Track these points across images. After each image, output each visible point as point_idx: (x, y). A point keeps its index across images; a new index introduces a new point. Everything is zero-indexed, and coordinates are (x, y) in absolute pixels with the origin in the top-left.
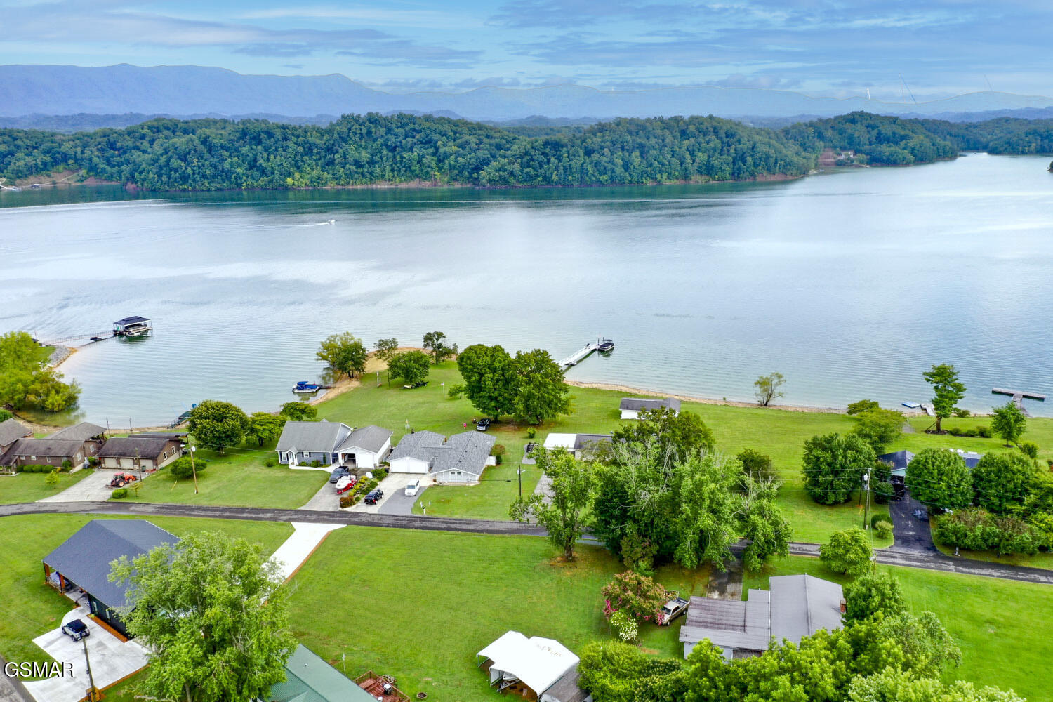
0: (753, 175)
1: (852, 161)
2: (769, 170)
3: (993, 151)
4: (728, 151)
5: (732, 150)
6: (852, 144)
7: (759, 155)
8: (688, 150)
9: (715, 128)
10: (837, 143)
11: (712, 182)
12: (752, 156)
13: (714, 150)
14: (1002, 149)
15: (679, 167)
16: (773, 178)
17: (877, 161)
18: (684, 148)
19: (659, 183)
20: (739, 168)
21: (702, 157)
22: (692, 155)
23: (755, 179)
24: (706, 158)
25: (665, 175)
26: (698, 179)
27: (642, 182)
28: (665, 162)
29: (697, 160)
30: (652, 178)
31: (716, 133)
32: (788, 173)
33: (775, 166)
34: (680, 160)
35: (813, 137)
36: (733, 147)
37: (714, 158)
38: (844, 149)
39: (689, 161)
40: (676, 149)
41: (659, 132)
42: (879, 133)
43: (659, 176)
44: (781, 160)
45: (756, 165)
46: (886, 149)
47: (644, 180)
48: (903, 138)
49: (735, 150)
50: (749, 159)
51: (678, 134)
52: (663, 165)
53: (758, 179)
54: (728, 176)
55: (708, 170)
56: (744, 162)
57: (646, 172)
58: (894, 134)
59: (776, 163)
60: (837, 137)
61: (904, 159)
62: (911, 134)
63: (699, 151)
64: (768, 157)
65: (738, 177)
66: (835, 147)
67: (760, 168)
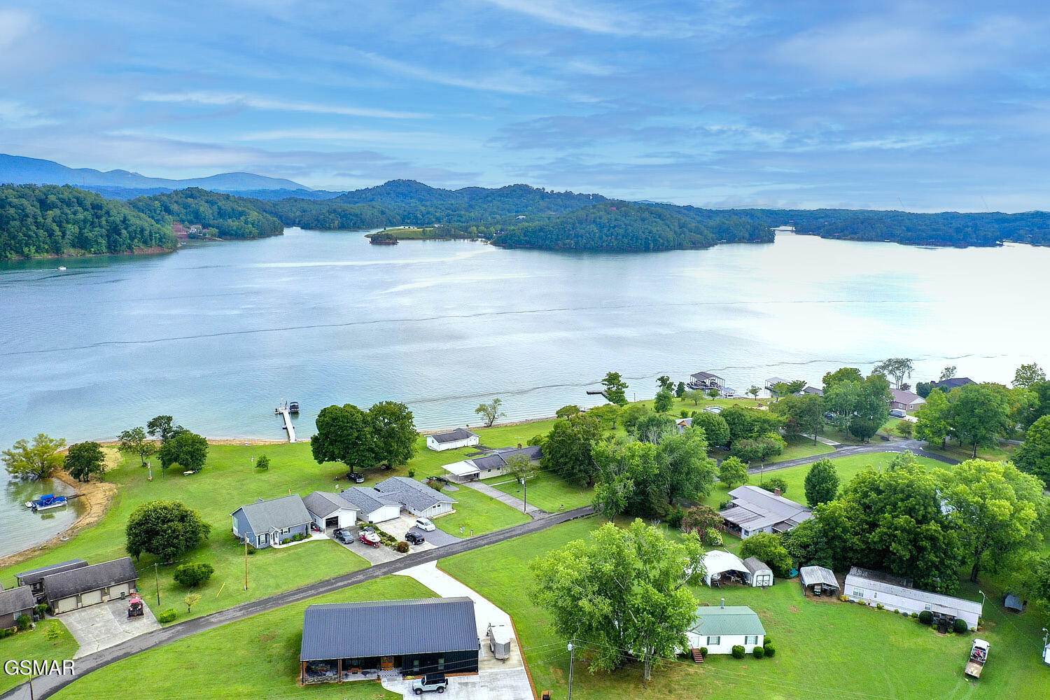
0: (130, 247)
1: (205, 235)
2: (145, 242)
3: (306, 227)
4: (100, 223)
5: (104, 223)
6: (197, 218)
7: (134, 227)
8: (54, 221)
9: (78, 199)
10: (184, 217)
11: (88, 255)
12: (126, 229)
13: (85, 221)
14: (313, 225)
15: (48, 240)
16: (150, 251)
17: (227, 235)
18: (49, 220)
19: (28, 257)
20: (116, 241)
21: (72, 229)
22: (60, 226)
23: (132, 252)
24: (77, 230)
25: (33, 249)
26: (70, 252)
27: (7, 257)
28: (31, 233)
29: (68, 233)
30: (17, 252)
31: (80, 203)
32: (163, 247)
33: (151, 240)
34: (46, 231)
35: (161, 211)
36: (104, 218)
37: (86, 231)
38: (191, 223)
39: (58, 233)
40: (40, 219)
41: (15, 201)
42: (220, 208)
43: (26, 250)
44: (156, 233)
45: (132, 239)
46: (233, 224)
47: (8, 254)
48: (242, 214)
49: (107, 221)
50: (124, 232)
51: (38, 205)
52: (30, 237)
53: (136, 252)
54: (105, 250)
55: (82, 242)
56: (119, 234)
57: (10, 245)
58: (233, 210)
59: (151, 235)
60: (184, 211)
61: (250, 232)
62: (247, 211)
63: (68, 222)
64: (142, 231)
65: (115, 251)
66: (182, 221)
67: (136, 240)
